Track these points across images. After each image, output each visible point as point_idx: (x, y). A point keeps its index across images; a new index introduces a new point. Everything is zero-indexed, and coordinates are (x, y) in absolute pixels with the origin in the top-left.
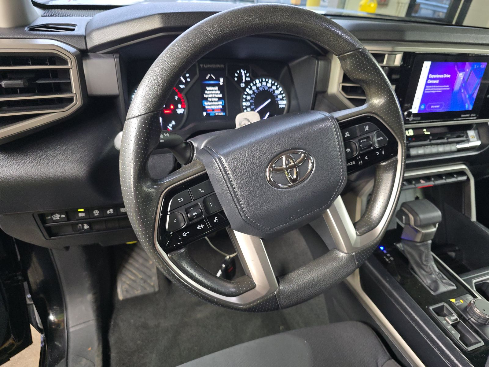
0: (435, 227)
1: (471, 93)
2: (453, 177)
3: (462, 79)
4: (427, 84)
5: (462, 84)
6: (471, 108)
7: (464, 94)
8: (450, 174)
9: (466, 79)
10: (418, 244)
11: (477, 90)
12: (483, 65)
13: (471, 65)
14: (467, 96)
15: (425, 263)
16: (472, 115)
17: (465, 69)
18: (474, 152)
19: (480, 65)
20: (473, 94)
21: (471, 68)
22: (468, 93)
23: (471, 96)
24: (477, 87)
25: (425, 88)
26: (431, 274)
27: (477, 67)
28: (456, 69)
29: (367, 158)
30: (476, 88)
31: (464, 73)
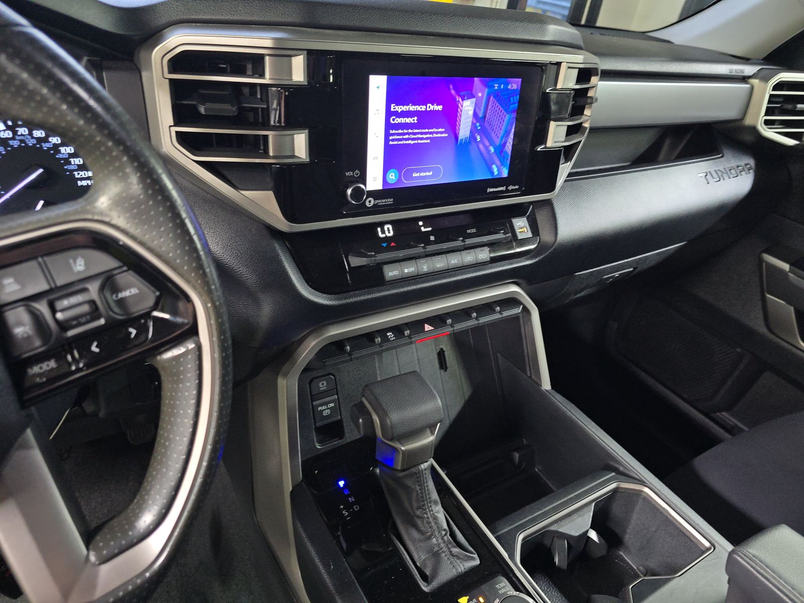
0: (432, 433)
1: (498, 142)
2: (494, 311)
3: (471, 113)
4: (389, 126)
5: (473, 124)
6: (505, 173)
7: (484, 144)
8: (486, 307)
9: (481, 115)
10: (401, 474)
11: (512, 136)
12: (515, 84)
13: (486, 85)
14: (492, 150)
15: (418, 512)
16: (511, 188)
17: (474, 92)
18: (528, 259)
19: (507, 84)
20: (504, 145)
21: (486, 90)
22: (492, 143)
23: (501, 150)
24: (511, 130)
25: (387, 135)
26: (429, 538)
27: (499, 87)
28: (453, 92)
29: (97, 346)
30: (507, 134)
31: (474, 100)
